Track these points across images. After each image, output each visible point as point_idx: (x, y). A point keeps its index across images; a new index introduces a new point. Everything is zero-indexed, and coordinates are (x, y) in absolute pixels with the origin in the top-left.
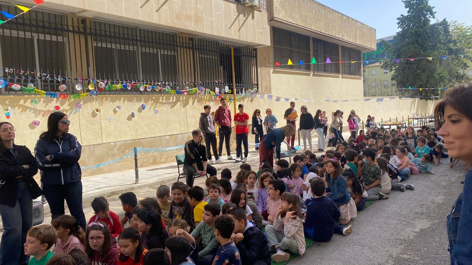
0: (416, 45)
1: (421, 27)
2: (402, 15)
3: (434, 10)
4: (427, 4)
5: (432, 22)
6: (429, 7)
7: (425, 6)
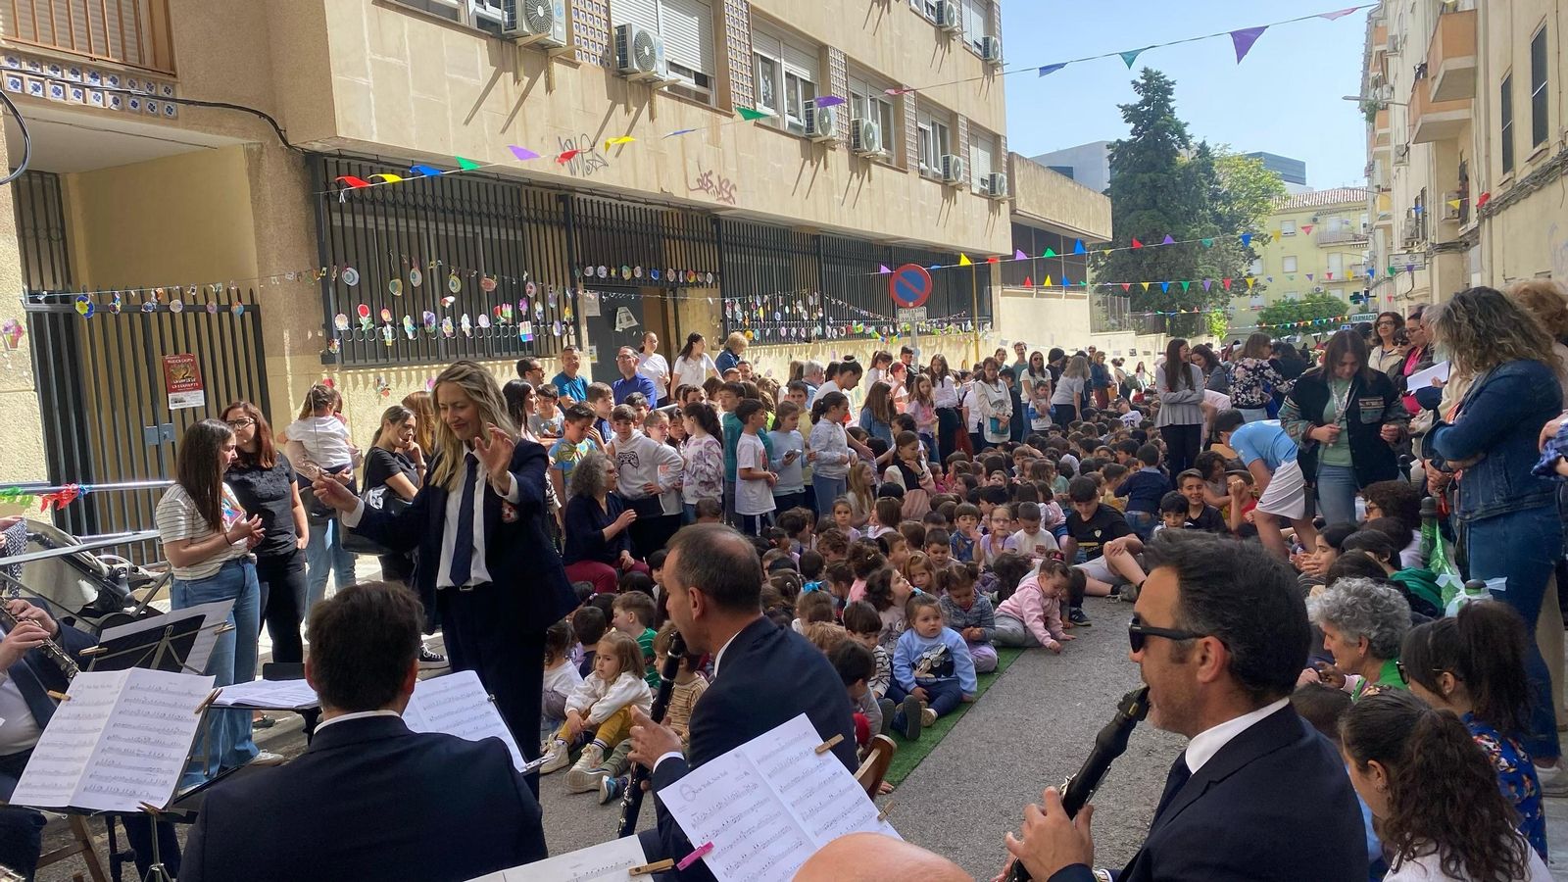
0: (1155, 212)
1: (1164, 171)
2: (1119, 141)
3: (1188, 131)
4: (1172, 117)
5: (1185, 157)
6: (1178, 124)
7: (1169, 121)
